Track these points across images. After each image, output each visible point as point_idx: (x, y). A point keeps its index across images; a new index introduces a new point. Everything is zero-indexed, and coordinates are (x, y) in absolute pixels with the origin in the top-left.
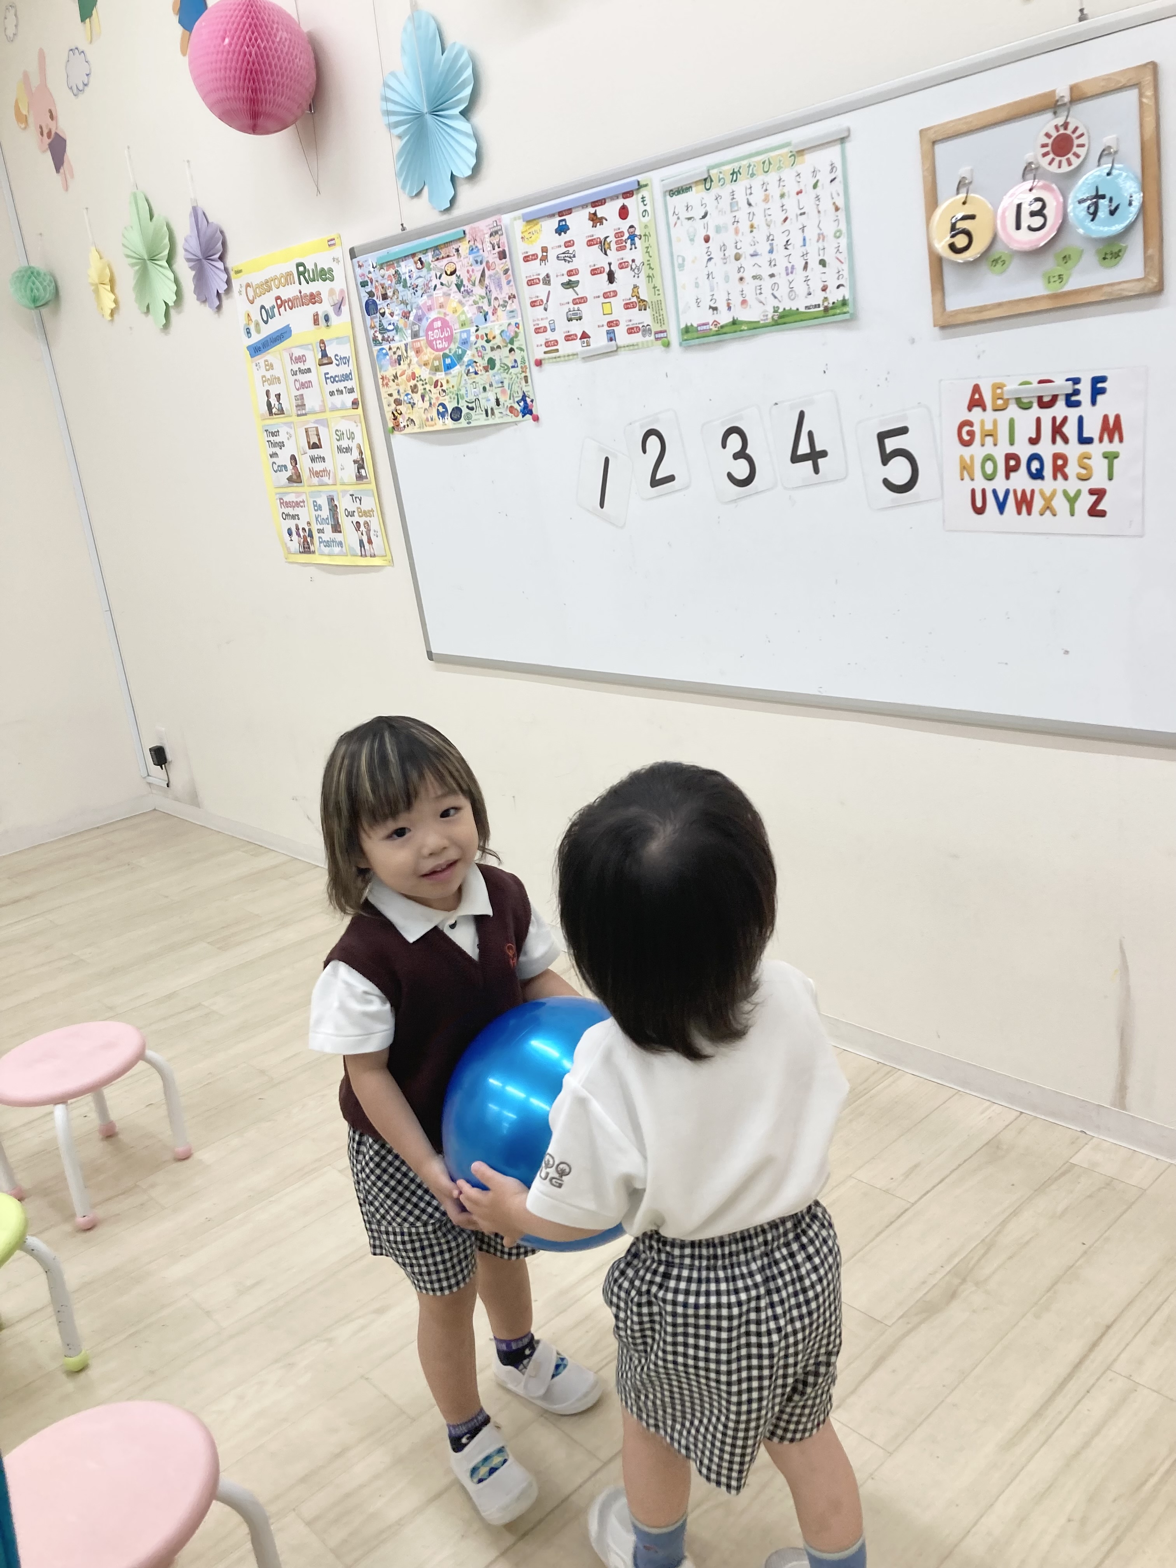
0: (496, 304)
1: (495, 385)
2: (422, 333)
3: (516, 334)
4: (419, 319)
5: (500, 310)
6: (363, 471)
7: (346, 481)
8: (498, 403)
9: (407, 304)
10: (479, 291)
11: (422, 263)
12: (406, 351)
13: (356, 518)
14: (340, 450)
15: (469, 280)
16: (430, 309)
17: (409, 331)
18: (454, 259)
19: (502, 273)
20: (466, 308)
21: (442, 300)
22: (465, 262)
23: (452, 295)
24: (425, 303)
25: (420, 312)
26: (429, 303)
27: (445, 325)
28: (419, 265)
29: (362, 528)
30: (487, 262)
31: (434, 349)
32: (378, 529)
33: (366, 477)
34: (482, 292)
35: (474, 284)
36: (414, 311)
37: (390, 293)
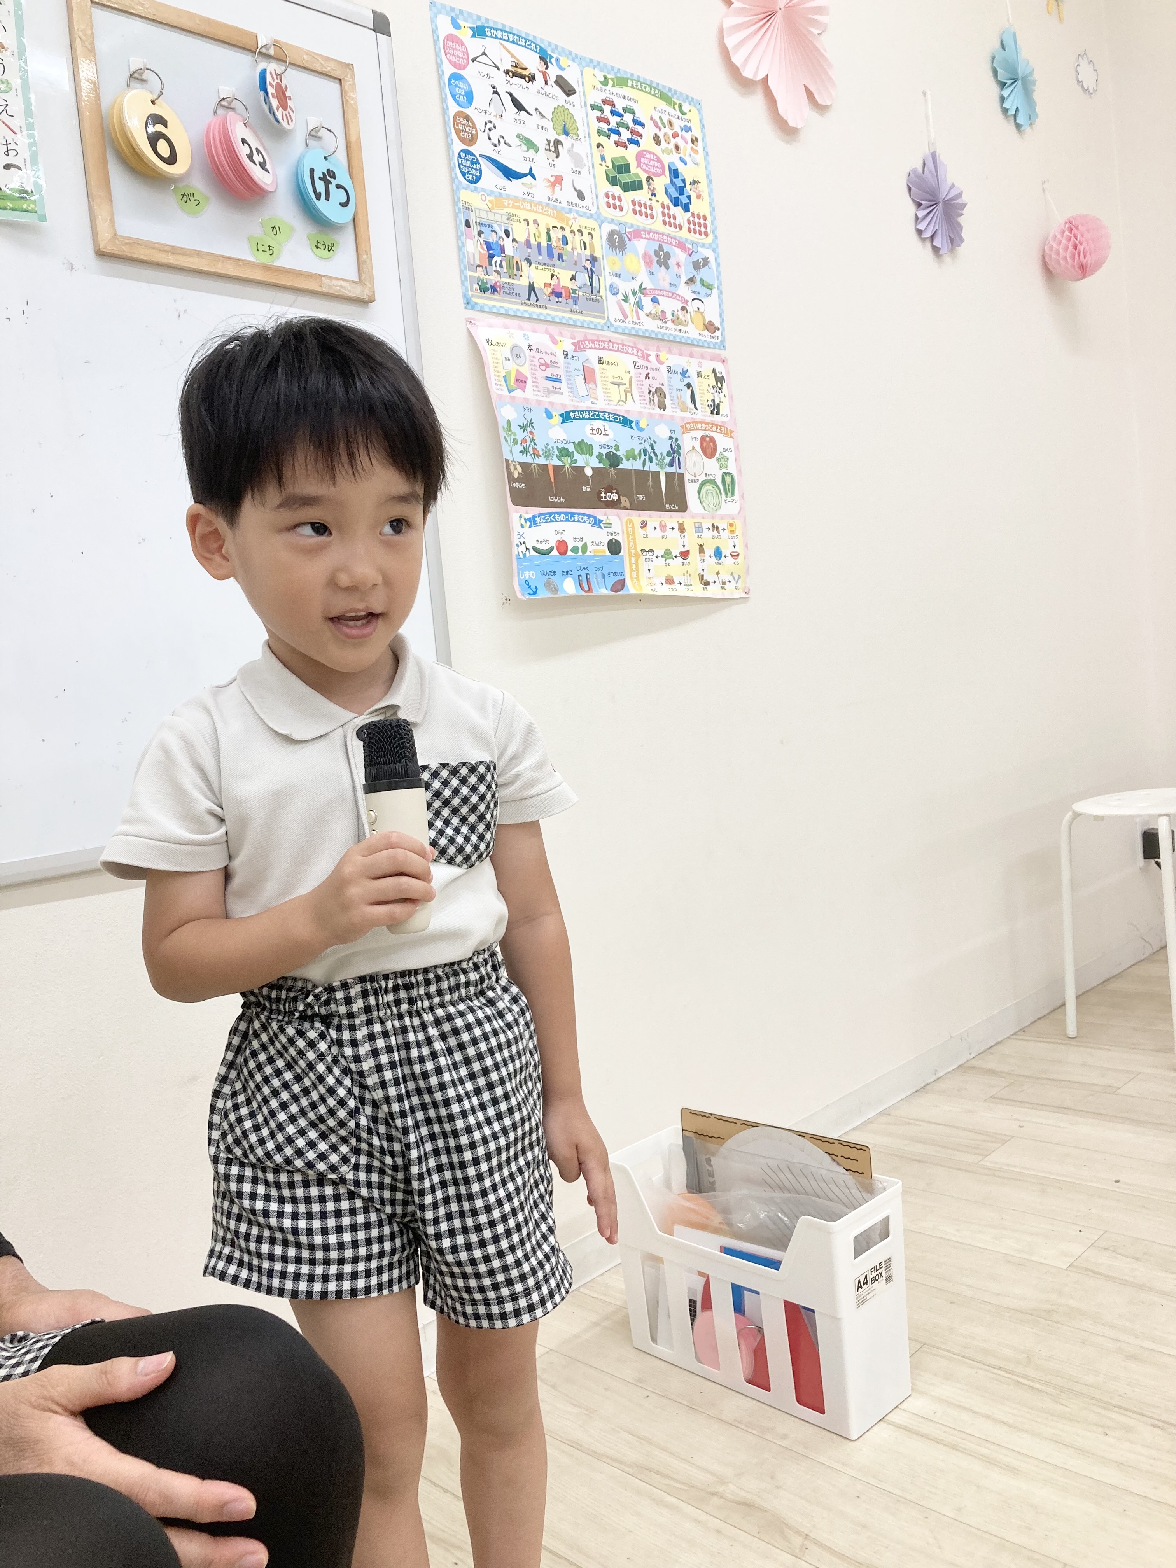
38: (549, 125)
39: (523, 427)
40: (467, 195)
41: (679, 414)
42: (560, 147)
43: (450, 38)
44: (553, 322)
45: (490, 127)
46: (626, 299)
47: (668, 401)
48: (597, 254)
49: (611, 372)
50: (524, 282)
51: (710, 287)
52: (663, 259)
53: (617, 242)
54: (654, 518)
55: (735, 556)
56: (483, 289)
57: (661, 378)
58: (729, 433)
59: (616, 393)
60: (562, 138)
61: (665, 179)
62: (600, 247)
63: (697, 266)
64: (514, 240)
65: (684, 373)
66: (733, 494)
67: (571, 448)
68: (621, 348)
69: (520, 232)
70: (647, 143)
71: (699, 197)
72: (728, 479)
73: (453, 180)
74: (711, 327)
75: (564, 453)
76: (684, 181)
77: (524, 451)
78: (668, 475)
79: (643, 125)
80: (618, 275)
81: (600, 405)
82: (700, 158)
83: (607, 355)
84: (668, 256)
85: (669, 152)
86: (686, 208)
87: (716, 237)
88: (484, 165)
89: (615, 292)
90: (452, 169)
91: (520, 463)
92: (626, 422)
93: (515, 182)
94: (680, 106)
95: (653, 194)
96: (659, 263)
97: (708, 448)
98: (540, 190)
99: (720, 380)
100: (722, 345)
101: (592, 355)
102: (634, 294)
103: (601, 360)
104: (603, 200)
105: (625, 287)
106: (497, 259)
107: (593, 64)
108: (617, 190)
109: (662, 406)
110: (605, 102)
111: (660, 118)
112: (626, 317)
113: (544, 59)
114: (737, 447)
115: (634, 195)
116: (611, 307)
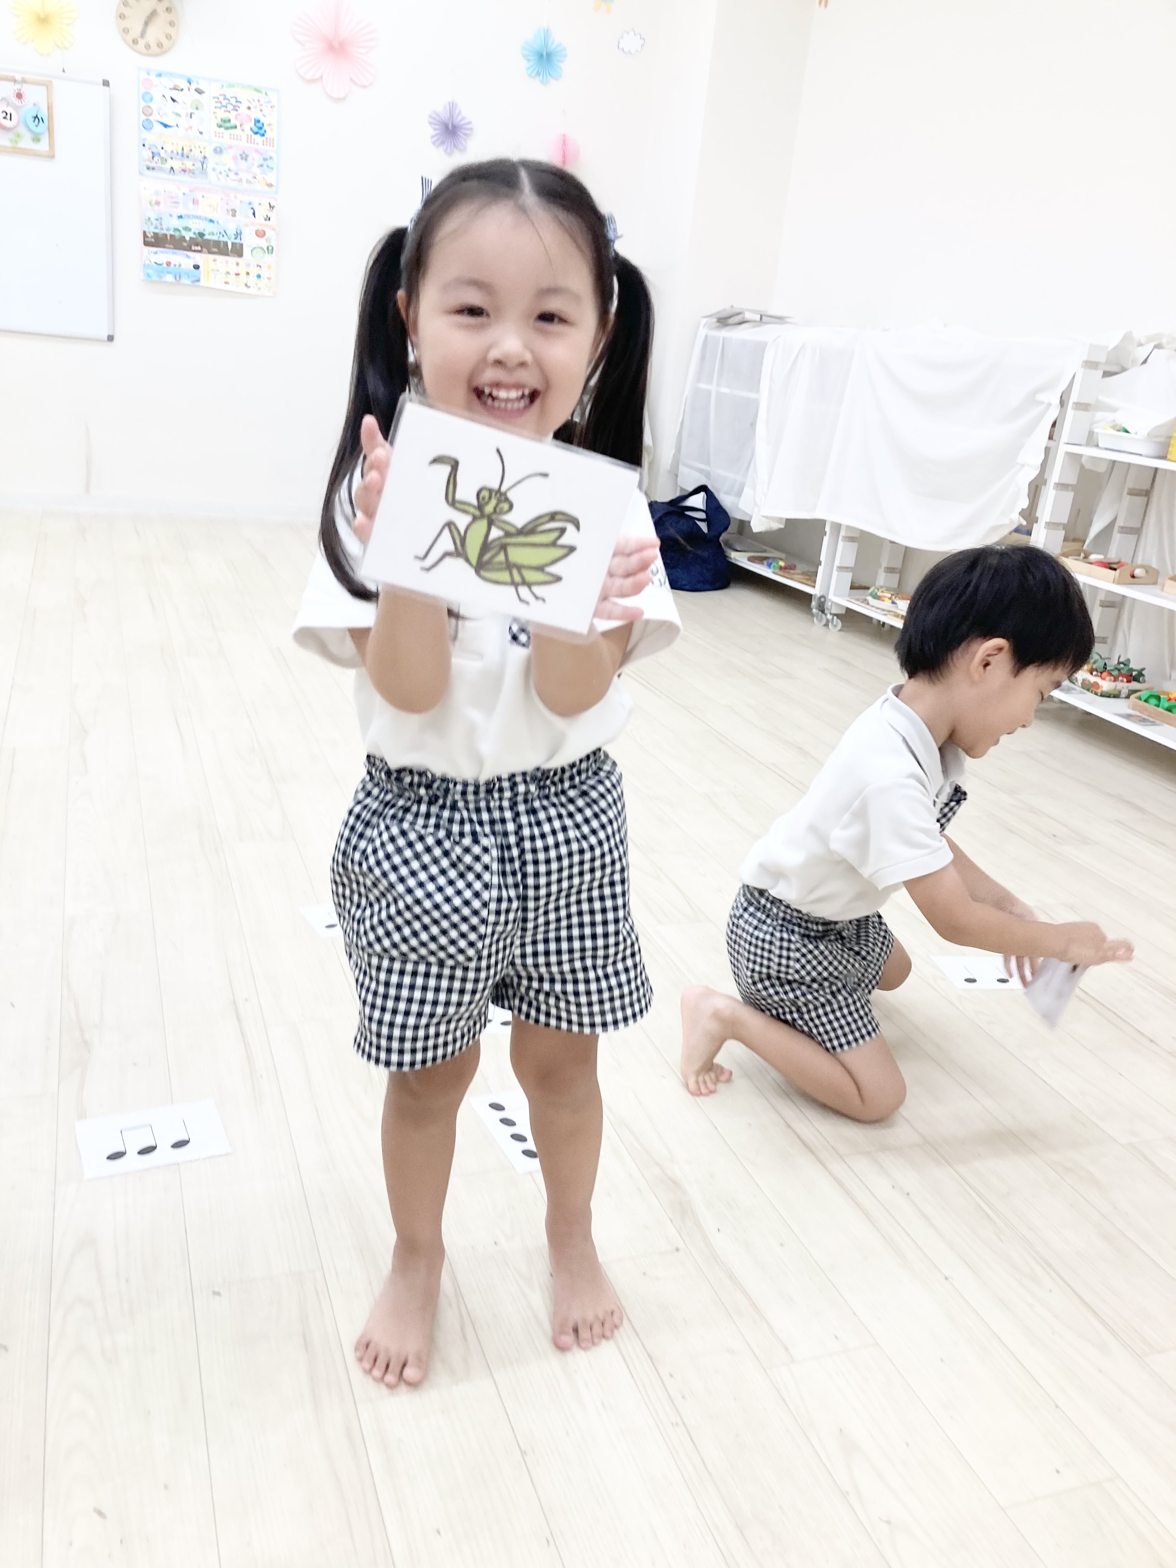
38: (189, 107)
39: (157, 220)
40: (145, 134)
41: (244, 219)
42: (193, 115)
43: (147, 79)
44: (180, 182)
45: (159, 109)
46: (220, 173)
47: (237, 214)
48: (207, 155)
49: (208, 201)
50: (168, 166)
51: (272, 168)
52: (244, 157)
53: (218, 151)
54: (221, 259)
55: (269, 279)
56: (148, 168)
57: (236, 205)
58: (274, 229)
59: (208, 209)
60: (195, 111)
61: (251, 124)
62: (209, 153)
63: (265, 160)
64: (166, 151)
65: (250, 204)
66: (272, 253)
67: (181, 229)
68: (216, 192)
69: (168, 148)
70: (243, 109)
71: (271, 130)
72: (270, 248)
73: (139, 130)
74: (270, 185)
75: (176, 230)
76: (263, 124)
77: (156, 228)
78: (233, 244)
79: (241, 103)
80: (217, 164)
81: (199, 213)
82: (274, 114)
83: (207, 195)
84: (247, 156)
85: (255, 112)
86: (263, 135)
87: (278, 147)
88: (155, 124)
89: (214, 170)
90: (139, 126)
91: (154, 233)
92: (211, 221)
93: (168, 129)
94: (266, 94)
95: (243, 130)
96: (242, 158)
97: (260, 234)
98: (180, 132)
99: (271, 207)
100: (277, 193)
101: (199, 194)
102: (225, 171)
103: (203, 197)
104: (213, 134)
105: (219, 168)
106: (156, 158)
107: (216, 81)
108: (222, 130)
109: (234, 215)
110: (220, 95)
111: (254, 100)
112: (219, 179)
113: (189, 83)
114: (277, 236)
115: (233, 131)
116: (212, 176)
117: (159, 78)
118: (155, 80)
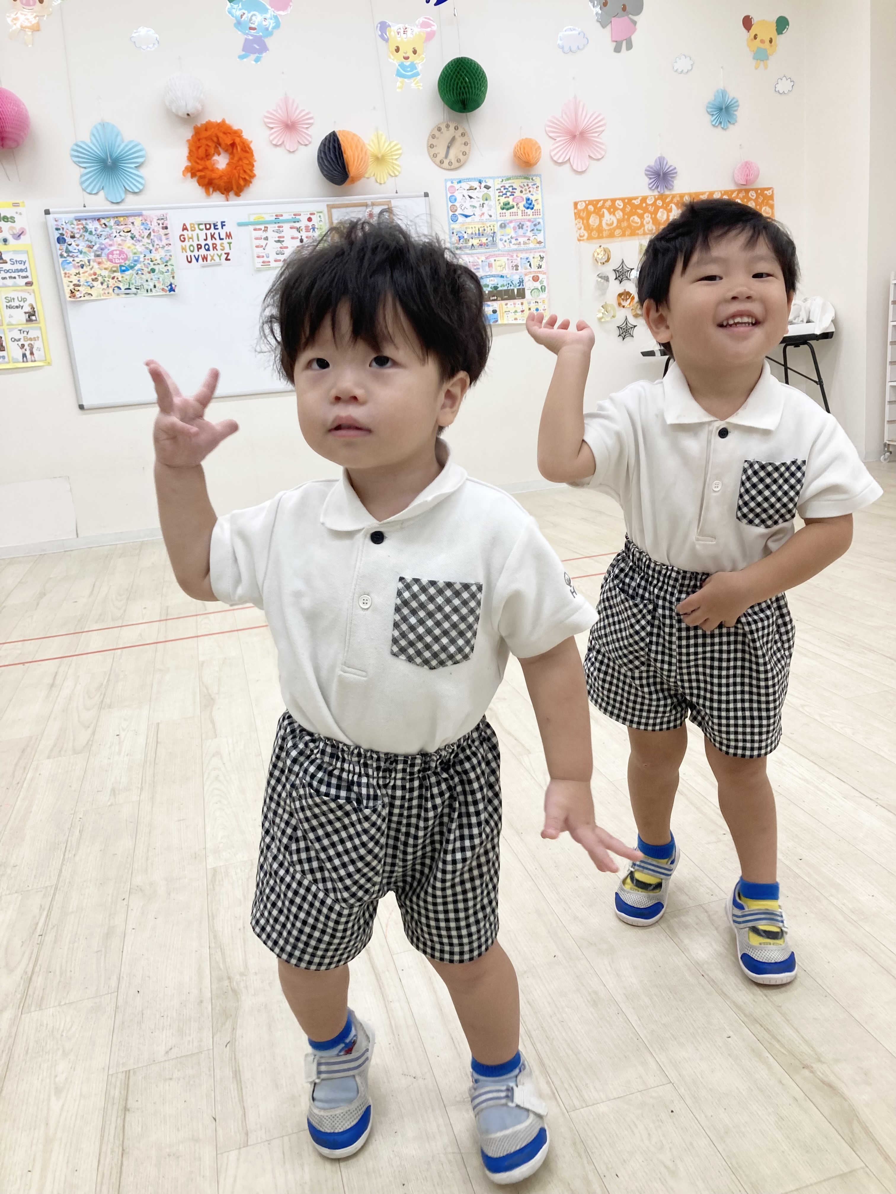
0: (158, 247)
1: (154, 279)
2: (103, 255)
3: (170, 259)
4: (102, 249)
5: (160, 250)
6: (33, 318)
7: (14, 323)
8: (155, 287)
9: (91, 242)
10: (146, 240)
11: (105, 225)
12: (89, 261)
13: (22, 342)
14: (10, 307)
15: (140, 236)
16: (111, 245)
17: (93, 254)
18: (131, 226)
19: (163, 235)
20: (137, 247)
21: (120, 242)
22: (138, 228)
23: (127, 241)
24: (107, 243)
25: (103, 246)
26: (111, 243)
27: (121, 252)
28: (103, 226)
29: (26, 347)
30: (153, 230)
31: (112, 262)
32: (41, 347)
33: (36, 320)
34: (149, 241)
35: (143, 238)
36: (98, 246)
37: (76, 235)
38: (481, 200)
40: (453, 226)
41: (524, 271)
42: (484, 205)
43: (451, 187)
44: (479, 253)
45: (461, 206)
46: (505, 241)
47: (519, 268)
48: (496, 231)
49: (498, 263)
50: (470, 244)
51: (540, 230)
52: (521, 226)
53: (503, 226)
54: (510, 302)
57: (518, 261)
58: (545, 273)
59: (499, 269)
60: (485, 202)
61: (525, 202)
62: (497, 229)
63: (535, 225)
64: (467, 234)
65: (527, 259)
66: (545, 291)
68: (503, 255)
69: (469, 231)
70: (517, 193)
71: (537, 204)
72: (543, 288)
73: (449, 222)
74: (540, 243)
76: (532, 201)
78: (518, 289)
79: (516, 189)
80: (503, 235)
81: (494, 273)
82: (539, 192)
83: (497, 259)
84: (523, 225)
85: (526, 194)
86: (532, 209)
87: (543, 215)
88: (459, 216)
89: (501, 240)
90: (449, 220)
92: (502, 277)
93: (468, 218)
94: (532, 179)
95: (519, 208)
96: (519, 228)
97: (536, 279)
98: (477, 218)
99: (542, 258)
100: (545, 247)
101: (492, 260)
102: (509, 239)
103: (495, 260)
104: (498, 215)
105: (504, 238)
106: (462, 240)
107: (498, 177)
108: (504, 211)
109: (517, 269)
110: (501, 187)
111: (523, 185)
112: (505, 246)
113: (480, 183)
114: (548, 278)
115: (511, 211)
116: (500, 245)
117: (459, 184)
118: (457, 186)
